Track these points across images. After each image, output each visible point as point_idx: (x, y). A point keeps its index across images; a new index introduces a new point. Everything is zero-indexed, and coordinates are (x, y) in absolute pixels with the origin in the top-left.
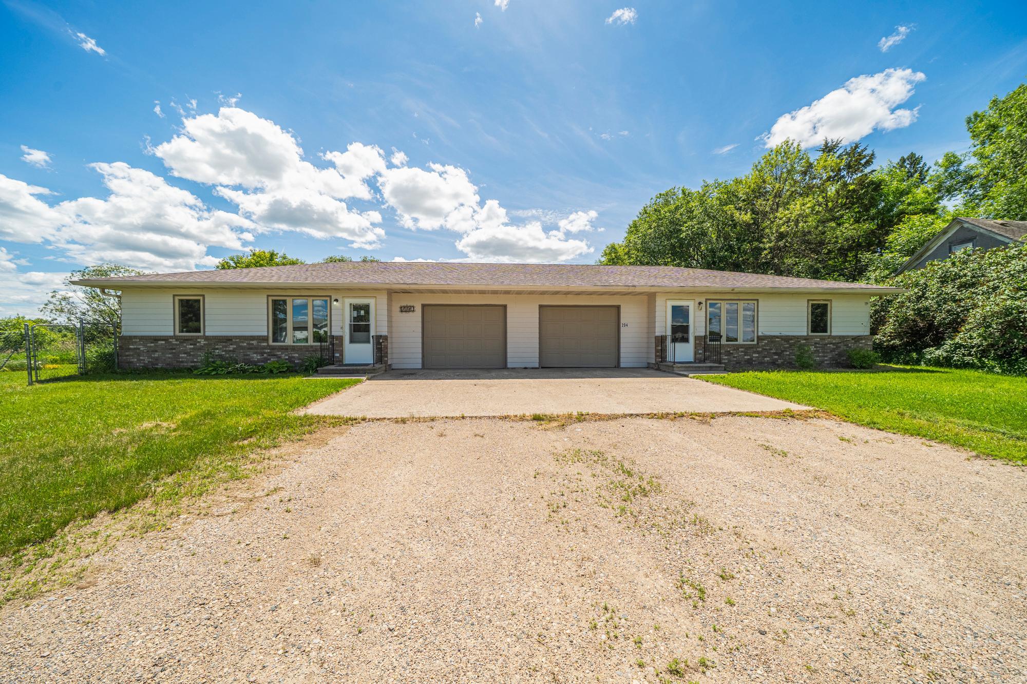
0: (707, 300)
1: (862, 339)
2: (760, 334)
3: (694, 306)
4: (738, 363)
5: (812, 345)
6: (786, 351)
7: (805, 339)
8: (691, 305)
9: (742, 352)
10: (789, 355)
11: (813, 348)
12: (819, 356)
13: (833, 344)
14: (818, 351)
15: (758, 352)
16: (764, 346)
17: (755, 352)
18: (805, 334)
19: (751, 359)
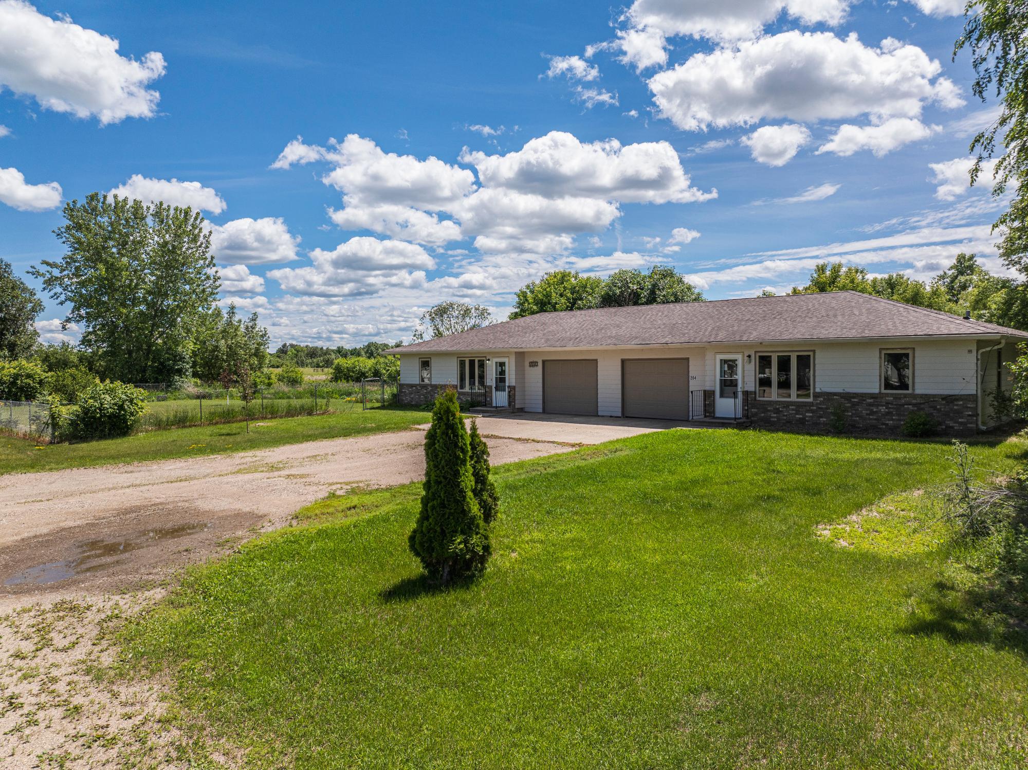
0: (755, 352)
1: (957, 400)
2: (818, 390)
3: (743, 360)
4: (789, 422)
5: (883, 406)
6: (848, 412)
7: (872, 398)
8: (739, 357)
9: (793, 410)
10: (851, 416)
11: (883, 409)
12: (892, 420)
13: (914, 405)
14: (891, 413)
15: (812, 411)
16: (820, 404)
17: (808, 411)
18: (877, 391)
19: (804, 419)
